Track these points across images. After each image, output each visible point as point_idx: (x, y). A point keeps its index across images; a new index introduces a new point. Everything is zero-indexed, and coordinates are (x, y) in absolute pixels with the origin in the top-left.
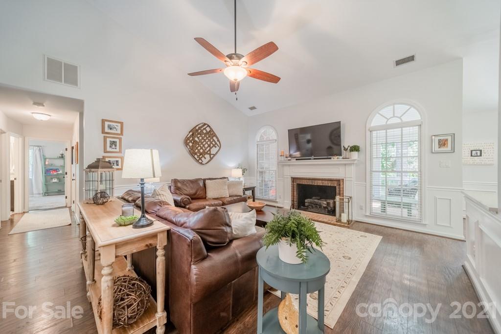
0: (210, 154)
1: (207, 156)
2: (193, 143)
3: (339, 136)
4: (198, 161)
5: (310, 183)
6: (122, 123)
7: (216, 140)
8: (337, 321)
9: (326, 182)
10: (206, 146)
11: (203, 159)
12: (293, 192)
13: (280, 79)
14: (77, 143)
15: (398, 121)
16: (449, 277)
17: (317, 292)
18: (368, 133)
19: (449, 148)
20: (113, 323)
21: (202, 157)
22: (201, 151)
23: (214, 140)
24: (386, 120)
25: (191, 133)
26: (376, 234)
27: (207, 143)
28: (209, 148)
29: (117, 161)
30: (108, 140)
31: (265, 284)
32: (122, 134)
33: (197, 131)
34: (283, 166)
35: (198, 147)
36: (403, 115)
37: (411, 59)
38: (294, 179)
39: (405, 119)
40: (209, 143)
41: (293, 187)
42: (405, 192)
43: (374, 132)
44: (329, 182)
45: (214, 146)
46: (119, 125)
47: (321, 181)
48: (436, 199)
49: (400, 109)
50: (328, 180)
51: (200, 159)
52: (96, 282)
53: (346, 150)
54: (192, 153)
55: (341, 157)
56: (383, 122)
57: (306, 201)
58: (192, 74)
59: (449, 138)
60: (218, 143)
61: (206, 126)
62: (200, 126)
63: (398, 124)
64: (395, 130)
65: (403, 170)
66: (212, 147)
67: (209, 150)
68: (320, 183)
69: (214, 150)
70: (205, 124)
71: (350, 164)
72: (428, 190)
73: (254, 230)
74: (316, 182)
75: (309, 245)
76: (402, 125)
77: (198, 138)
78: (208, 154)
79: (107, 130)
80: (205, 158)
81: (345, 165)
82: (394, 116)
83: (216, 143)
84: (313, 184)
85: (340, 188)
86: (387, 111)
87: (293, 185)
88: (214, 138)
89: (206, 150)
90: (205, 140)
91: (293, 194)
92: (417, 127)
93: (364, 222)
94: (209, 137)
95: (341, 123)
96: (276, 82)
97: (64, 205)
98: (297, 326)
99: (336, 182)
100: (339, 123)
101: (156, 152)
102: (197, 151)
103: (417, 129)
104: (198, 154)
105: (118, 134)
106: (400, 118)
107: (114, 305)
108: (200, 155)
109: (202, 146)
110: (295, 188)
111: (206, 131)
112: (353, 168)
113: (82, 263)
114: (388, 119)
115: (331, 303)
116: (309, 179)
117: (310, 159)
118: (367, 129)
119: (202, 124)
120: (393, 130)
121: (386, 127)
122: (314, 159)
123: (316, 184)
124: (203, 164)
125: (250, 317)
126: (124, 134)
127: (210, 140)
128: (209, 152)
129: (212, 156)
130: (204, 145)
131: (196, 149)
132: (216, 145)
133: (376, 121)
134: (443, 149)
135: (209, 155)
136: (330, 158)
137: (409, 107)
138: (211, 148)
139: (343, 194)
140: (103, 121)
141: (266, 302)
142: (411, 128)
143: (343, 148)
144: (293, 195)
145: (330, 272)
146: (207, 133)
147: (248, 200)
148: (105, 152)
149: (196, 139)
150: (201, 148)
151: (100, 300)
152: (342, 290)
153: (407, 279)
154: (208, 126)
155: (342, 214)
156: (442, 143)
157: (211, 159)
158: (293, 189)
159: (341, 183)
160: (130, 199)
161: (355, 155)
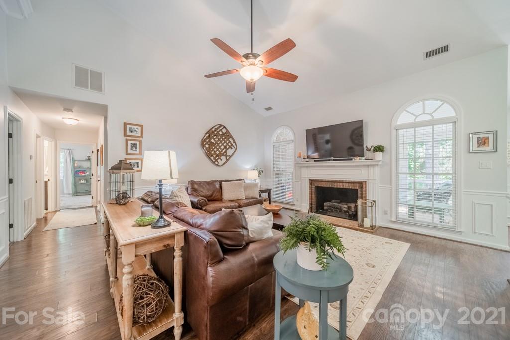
0: (226, 156)
1: (223, 158)
2: (209, 145)
3: (361, 136)
4: (214, 163)
5: (329, 185)
6: (142, 127)
7: (232, 142)
8: (360, 333)
9: (347, 184)
10: (222, 147)
11: (219, 160)
12: (311, 194)
13: (298, 77)
14: (102, 146)
15: (429, 118)
16: (491, 292)
17: (339, 302)
18: (394, 132)
19: (490, 147)
20: (133, 321)
21: (218, 159)
22: (217, 152)
23: (230, 142)
24: (415, 117)
25: (207, 135)
26: (404, 242)
27: (223, 145)
28: (225, 150)
29: (138, 163)
30: (130, 143)
31: (283, 290)
32: (142, 136)
33: (213, 132)
34: (301, 167)
35: (214, 148)
36: (434, 112)
37: (445, 49)
38: (312, 182)
39: (437, 116)
40: (225, 145)
41: (311, 189)
42: (436, 196)
43: (400, 131)
44: (350, 184)
45: (230, 147)
46: (140, 128)
47: (341, 184)
48: (474, 204)
49: (431, 105)
50: (348, 182)
51: (216, 160)
52: (118, 279)
53: (368, 150)
54: (209, 155)
55: (363, 158)
56: (411, 120)
57: (325, 204)
58: (207, 76)
59: (491, 136)
60: (234, 144)
61: (222, 127)
62: (216, 127)
63: (429, 121)
64: (425, 128)
65: (435, 172)
66: (228, 148)
67: (225, 152)
68: (340, 186)
69: (230, 152)
70: (221, 126)
71: (374, 166)
72: (464, 194)
73: (271, 234)
74: (336, 184)
75: (330, 251)
76: (433, 123)
77: (214, 139)
78: (225, 155)
79: (128, 133)
80: (221, 160)
81: (368, 166)
82: (424, 113)
83: (232, 145)
84: (333, 186)
85: (362, 191)
86: (416, 108)
87: (311, 187)
88: (230, 140)
89: (222, 151)
90: (221, 142)
91: (311, 196)
92: (451, 124)
93: (391, 227)
94: (225, 138)
95: (364, 122)
96: (294, 81)
97: (91, 205)
98: (316, 336)
99: (358, 185)
100: (362, 121)
101: (173, 154)
102: (213, 152)
103: (452, 127)
104: (214, 156)
105: (138, 137)
106: (431, 115)
107: (134, 303)
108: (216, 157)
109: (218, 147)
110: (313, 191)
111: (223, 133)
112: (377, 170)
113: (106, 261)
114: (417, 117)
115: (353, 313)
116: (328, 181)
117: (329, 160)
118: (393, 128)
119: (218, 126)
120: (422, 128)
121: (415, 126)
122: (334, 160)
123: (335, 187)
124: (219, 166)
125: (268, 323)
126: (144, 137)
127: (225, 142)
128: (225, 154)
129: (228, 158)
130: (220, 147)
131: (213, 151)
132: (232, 147)
133: (404, 118)
134: (482, 149)
135: (224, 157)
136: (351, 160)
137: (442, 102)
138: (227, 150)
139: (365, 197)
140: (125, 124)
141: (283, 309)
142: (444, 125)
143: (365, 149)
144: (311, 198)
145: (353, 281)
146: (223, 134)
147: (264, 203)
148: (127, 154)
149: (212, 141)
150: (218, 150)
151: (122, 297)
152: (365, 300)
153: (440, 292)
154: (224, 127)
155: (365, 219)
156: (482, 142)
157: (227, 160)
158: (311, 192)
159: (364, 186)
160: (150, 200)
161: (379, 156)
